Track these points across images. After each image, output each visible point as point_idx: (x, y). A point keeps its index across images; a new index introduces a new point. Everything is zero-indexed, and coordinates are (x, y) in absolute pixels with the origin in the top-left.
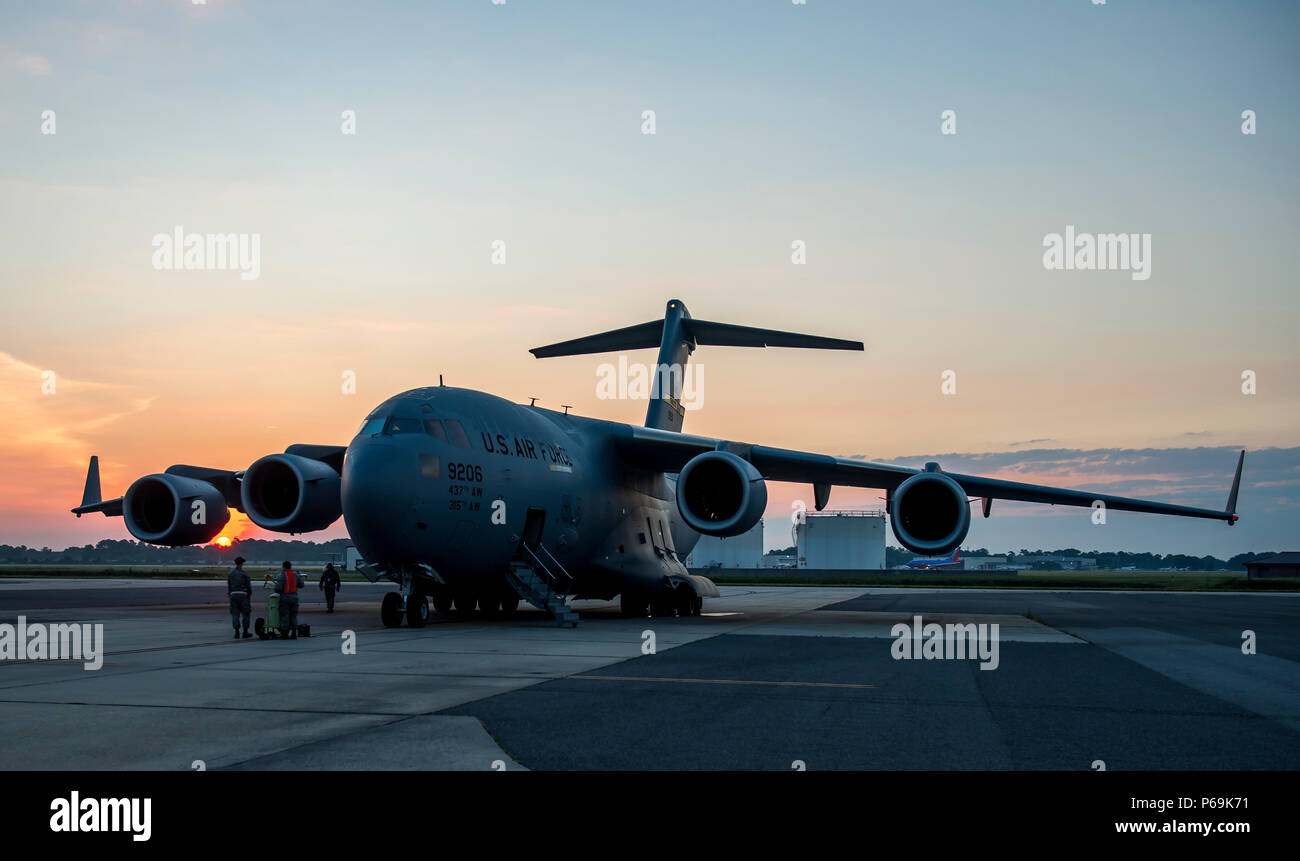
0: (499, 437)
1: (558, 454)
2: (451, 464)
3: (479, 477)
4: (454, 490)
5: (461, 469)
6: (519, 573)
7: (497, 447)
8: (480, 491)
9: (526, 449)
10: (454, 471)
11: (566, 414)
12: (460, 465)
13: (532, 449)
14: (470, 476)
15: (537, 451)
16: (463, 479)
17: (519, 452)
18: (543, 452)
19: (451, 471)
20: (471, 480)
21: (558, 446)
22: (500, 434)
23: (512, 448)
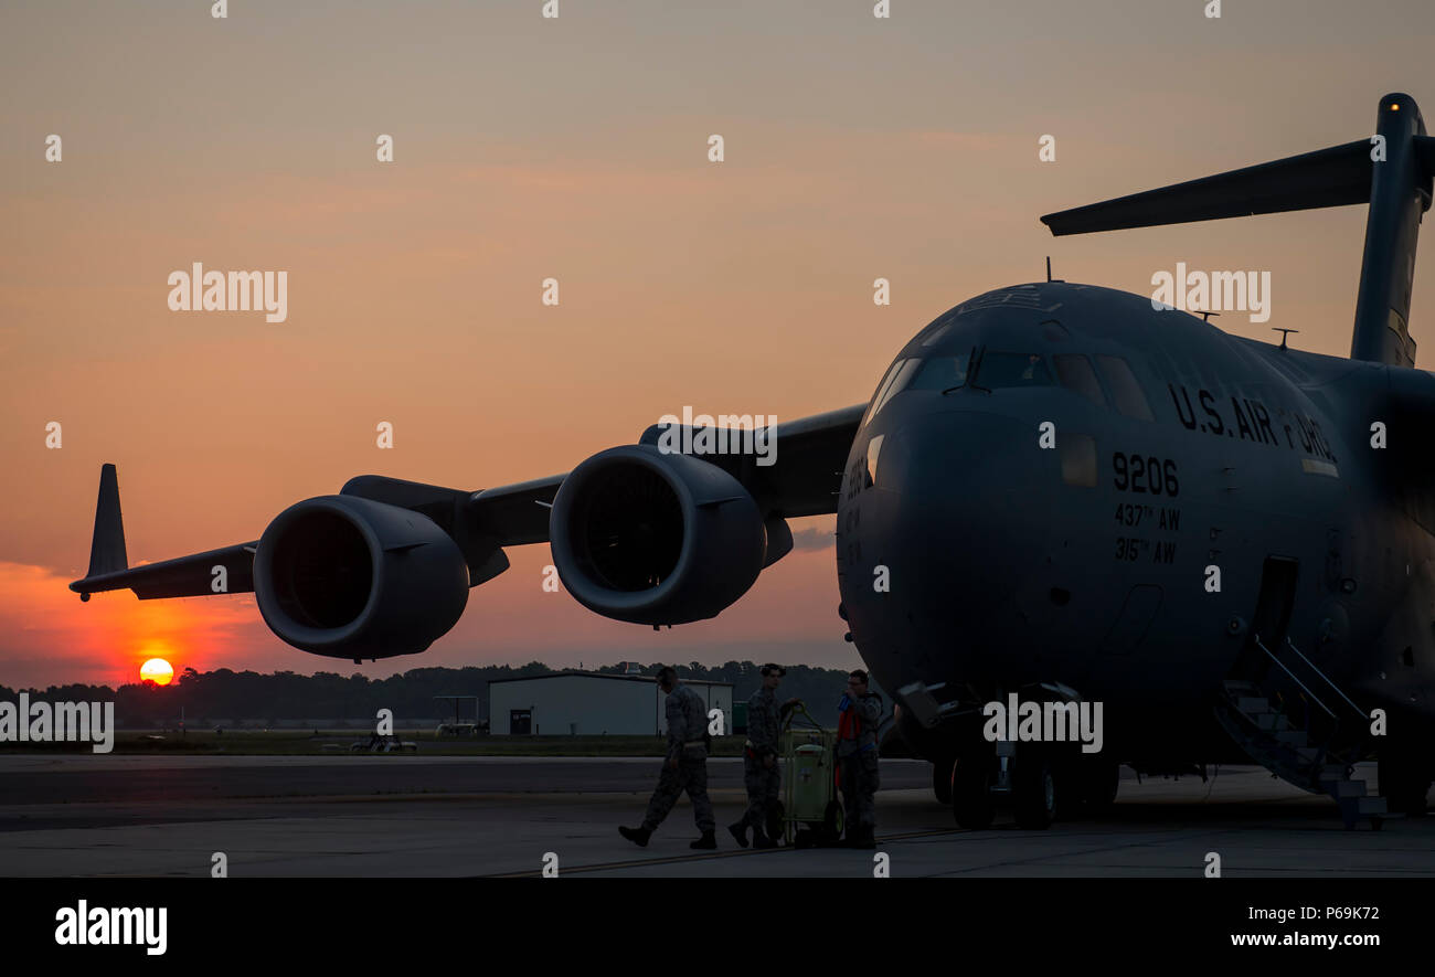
0: (1203, 394)
1: (1312, 435)
2: (1118, 455)
3: (1172, 485)
4: (1126, 514)
5: (1137, 467)
6: (1245, 705)
7: (1202, 418)
8: (1175, 518)
9: (1256, 425)
10: (1123, 471)
11: (1283, 347)
12: (1136, 458)
13: (1266, 423)
14: (1156, 485)
15: (1276, 427)
16: (1142, 490)
17: (1244, 429)
18: (1287, 429)
19: (1119, 471)
20: (1156, 491)
21: (1308, 418)
22: (1205, 388)
23: (1231, 422)
